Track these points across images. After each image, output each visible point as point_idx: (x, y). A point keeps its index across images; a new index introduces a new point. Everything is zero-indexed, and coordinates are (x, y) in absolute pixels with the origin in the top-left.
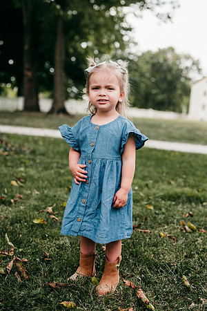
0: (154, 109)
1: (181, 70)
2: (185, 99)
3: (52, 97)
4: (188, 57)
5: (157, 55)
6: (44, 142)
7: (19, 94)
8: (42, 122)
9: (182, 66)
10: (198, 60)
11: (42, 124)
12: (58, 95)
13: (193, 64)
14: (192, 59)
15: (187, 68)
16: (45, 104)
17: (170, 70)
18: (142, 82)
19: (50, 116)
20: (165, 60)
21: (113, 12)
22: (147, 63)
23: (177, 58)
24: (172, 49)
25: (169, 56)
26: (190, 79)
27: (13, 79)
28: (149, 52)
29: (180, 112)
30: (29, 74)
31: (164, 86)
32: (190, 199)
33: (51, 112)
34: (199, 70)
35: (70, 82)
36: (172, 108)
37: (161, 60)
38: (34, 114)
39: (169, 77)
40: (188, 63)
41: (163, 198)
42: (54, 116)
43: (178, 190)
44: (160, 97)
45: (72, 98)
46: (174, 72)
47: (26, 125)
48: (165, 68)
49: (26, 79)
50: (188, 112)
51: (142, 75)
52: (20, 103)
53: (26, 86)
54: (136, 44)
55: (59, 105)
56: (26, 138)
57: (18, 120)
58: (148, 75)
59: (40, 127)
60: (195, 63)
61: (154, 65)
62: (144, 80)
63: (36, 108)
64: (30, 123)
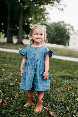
0: (56, 44)
1: (66, 30)
2: (67, 41)
3: (17, 38)
4: (69, 25)
5: (58, 24)
6: (14, 55)
7: (5, 36)
8: (14, 47)
9: (67, 28)
10: (73, 26)
11: (14, 48)
12: (20, 37)
13: (71, 27)
14: (71, 26)
15: (68, 29)
16: (15, 41)
17: (62, 29)
18: (52, 34)
19: (17, 45)
20: (61, 26)
21: (42, 7)
22: (54, 26)
23: (65, 25)
24: (63, 22)
25: (62, 24)
26: (69, 33)
27: (3, 31)
28: (54, 23)
29: (65, 45)
30: (9, 29)
31: (60, 35)
32: (69, 78)
33: (17, 43)
34: (73, 30)
35: (25, 32)
36: (62, 44)
37: (59, 26)
38: (10, 44)
39: (62, 32)
40: (69, 27)
41: (59, 77)
42: (18, 45)
43: (65, 74)
44: (58, 40)
45: (25, 39)
46: (64, 30)
47: (8, 48)
48: (60, 29)
49: (8, 31)
50: (68, 46)
51: (52, 31)
52: (5, 40)
53: (8, 33)
54: (50, 19)
55: (20, 41)
56: (7, 53)
57: (4, 46)
58: (54, 31)
59: (13, 49)
60: (72, 27)
61: (56, 27)
62: (52, 33)
63: (12, 42)
64: (9, 48)
